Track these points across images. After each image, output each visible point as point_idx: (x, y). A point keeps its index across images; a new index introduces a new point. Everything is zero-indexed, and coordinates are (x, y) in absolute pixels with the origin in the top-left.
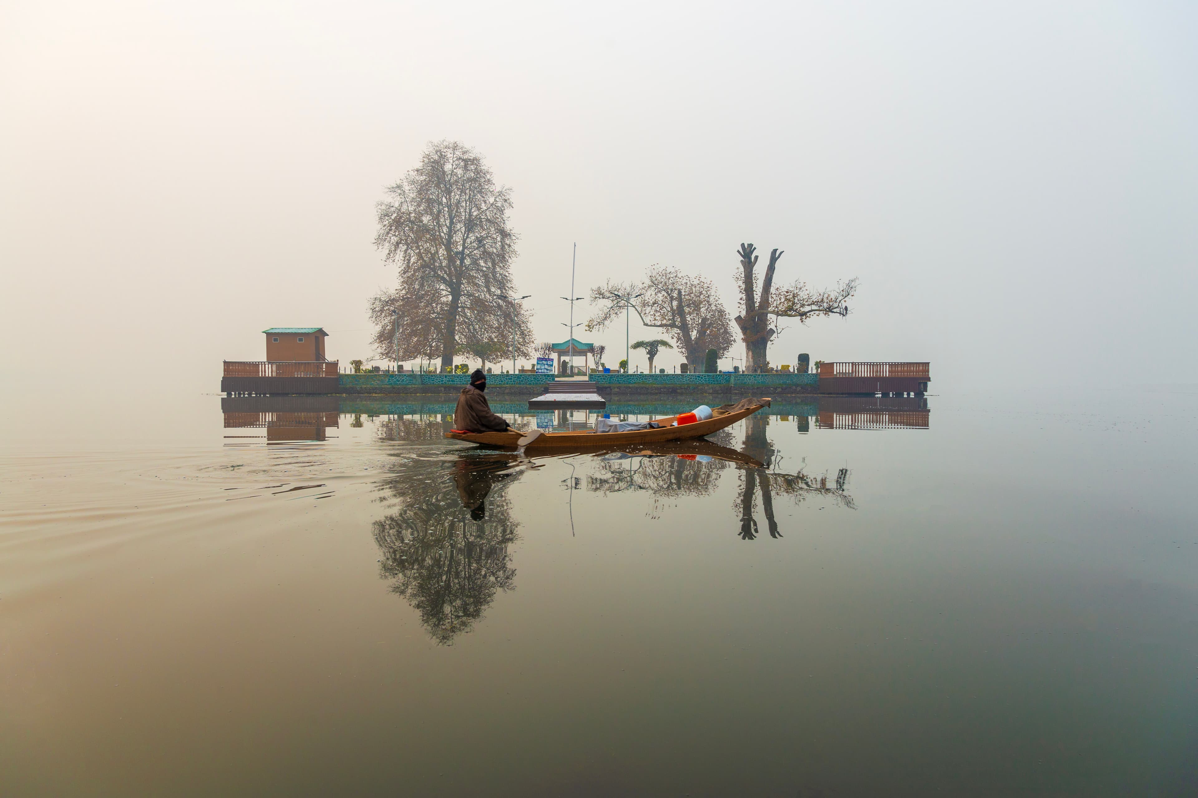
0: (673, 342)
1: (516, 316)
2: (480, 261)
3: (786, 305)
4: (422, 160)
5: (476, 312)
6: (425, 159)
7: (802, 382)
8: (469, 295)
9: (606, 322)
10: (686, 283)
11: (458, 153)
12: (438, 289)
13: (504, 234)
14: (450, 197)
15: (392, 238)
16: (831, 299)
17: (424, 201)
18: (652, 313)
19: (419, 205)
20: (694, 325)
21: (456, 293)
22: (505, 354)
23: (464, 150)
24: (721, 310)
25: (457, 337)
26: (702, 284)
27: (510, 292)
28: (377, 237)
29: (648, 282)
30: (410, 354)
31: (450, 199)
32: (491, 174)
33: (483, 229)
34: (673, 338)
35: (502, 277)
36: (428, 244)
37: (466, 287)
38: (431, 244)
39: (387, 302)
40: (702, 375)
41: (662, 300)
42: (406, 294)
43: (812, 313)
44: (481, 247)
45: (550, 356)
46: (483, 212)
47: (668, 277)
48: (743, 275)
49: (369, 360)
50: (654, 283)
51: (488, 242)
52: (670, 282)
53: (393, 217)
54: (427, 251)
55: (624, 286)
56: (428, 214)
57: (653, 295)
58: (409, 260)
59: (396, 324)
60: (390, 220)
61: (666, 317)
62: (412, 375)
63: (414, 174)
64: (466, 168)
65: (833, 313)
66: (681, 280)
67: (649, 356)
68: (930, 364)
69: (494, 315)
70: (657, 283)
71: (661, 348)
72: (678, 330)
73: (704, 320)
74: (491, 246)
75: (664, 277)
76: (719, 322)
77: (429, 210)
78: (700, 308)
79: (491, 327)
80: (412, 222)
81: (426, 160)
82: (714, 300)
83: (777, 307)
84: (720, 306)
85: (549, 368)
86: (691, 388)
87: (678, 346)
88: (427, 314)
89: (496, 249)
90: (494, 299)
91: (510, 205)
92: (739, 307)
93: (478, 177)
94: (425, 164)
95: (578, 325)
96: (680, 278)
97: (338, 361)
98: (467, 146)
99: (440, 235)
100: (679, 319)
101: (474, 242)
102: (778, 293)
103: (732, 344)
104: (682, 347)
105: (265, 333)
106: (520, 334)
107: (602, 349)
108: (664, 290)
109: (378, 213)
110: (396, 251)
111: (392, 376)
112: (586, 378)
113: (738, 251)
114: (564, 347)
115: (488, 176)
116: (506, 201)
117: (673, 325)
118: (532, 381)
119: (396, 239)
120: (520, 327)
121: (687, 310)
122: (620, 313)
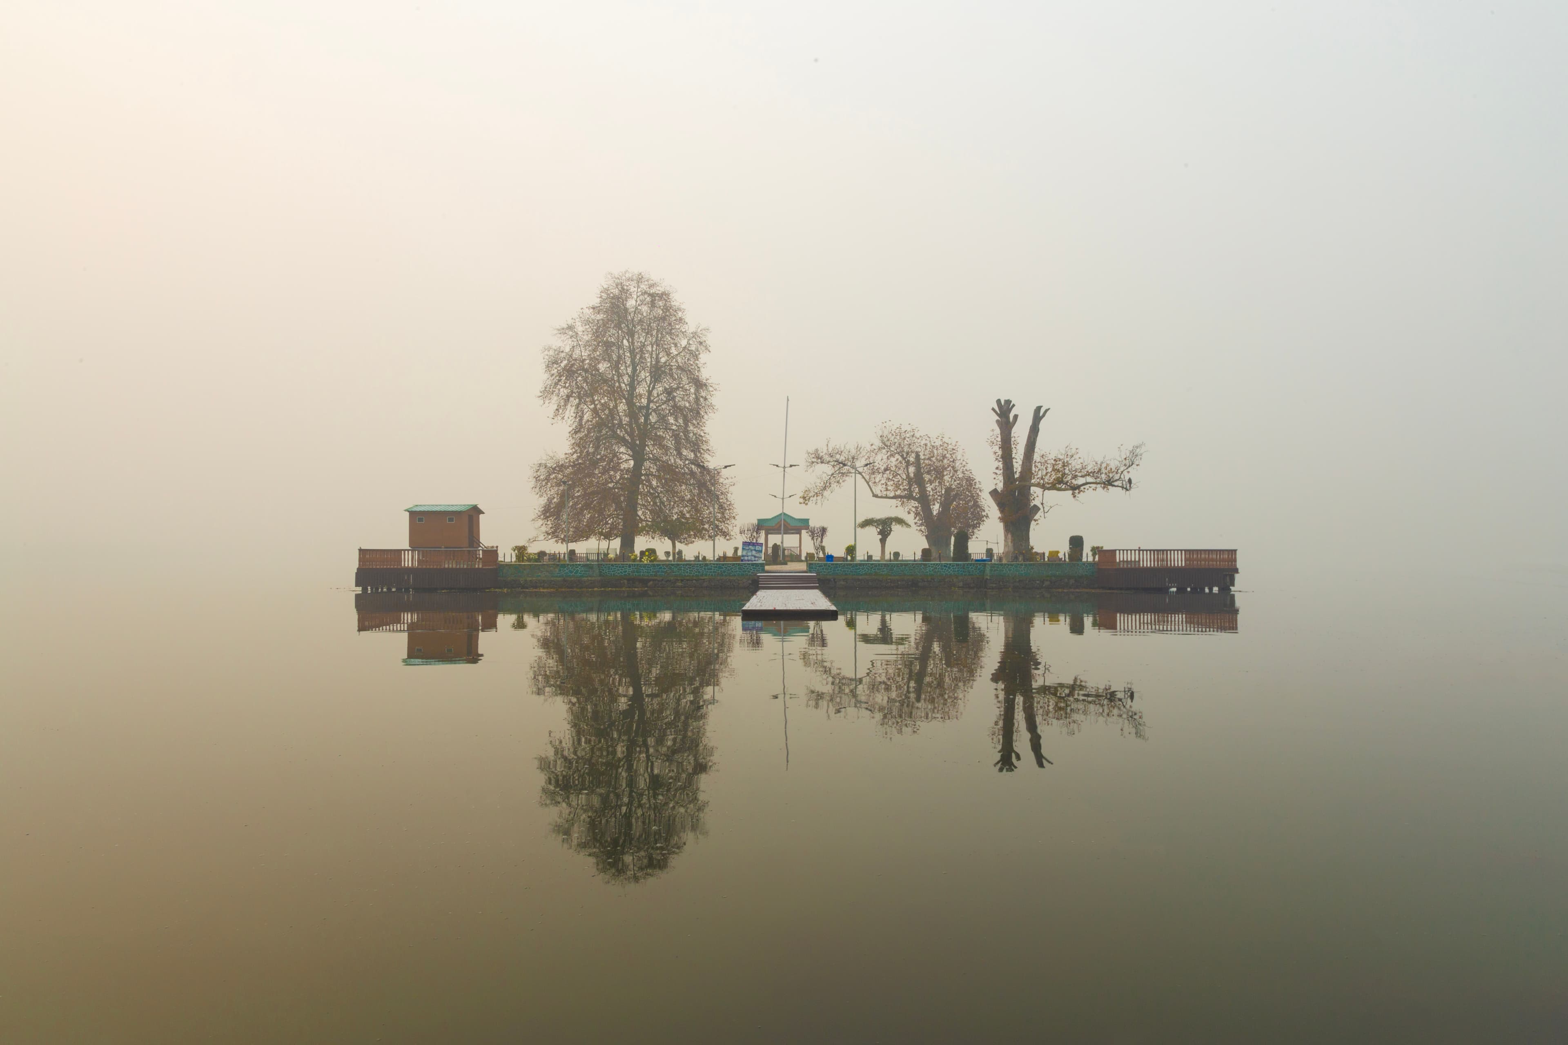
0: (910, 519)
1: (713, 485)
2: (669, 418)
3: (1054, 477)
4: (599, 296)
5: (663, 481)
6: (603, 294)
7: (1076, 573)
8: (655, 460)
9: (826, 493)
10: (926, 445)
11: (644, 287)
12: (617, 452)
13: (699, 385)
14: (633, 340)
15: (562, 390)
16: (1111, 469)
17: (600, 344)
18: (883, 482)
19: (594, 350)
20: (936, 496)
21: (639, 457)
22: (699, 533)
23: (651, 282)
24: (970, 477)
25: (640, 513)
26: (946, 445)
27: (706, 456)
28: (543, 389)
29: (878, 443)
30: (581, 534)
31: (633, 343)
32: (683, 311)
33: (672, 378)
34: (909, 513)
35: (696, 437)
36: (606, 398)
37: (651, 449)
38: (610, 397)
39: (554, 469)
40: (950, 564)
41: (896, 466)
42: (577, 460)
43: (1087, 486)
44: (670, 400)
45: (759, 540)
46: (672, 357)
47: (903, 437)
48: (999, 439)
49: (531, 541)
50: (885, 445)
51: (679, 394)
52: (906, 442)
53: (563, 365)
54: (605, 406)
55: (848, 447)
56: (605, 360)
57: (885, 460)
58: (582, 418)
59: (564, 497)
60: (559, 369)
61: (901, 487)
62: (588, 565)
63: (589, 312)
64: (653, 304)
65: (1114, 488)
66: (919, 441)
67: (880, 537)
68: (1237, 552)
69: (686, 484)
70: (889, 444)
71: (895, 527)
72: (916, 503)
73: (949, 490)
74: (683, 399)
75: (898, 437)
76: (967, 493)
77: (607, 357)
78: (943, 476)
79: (682, 499)
80: (586, 371)
81: (604, 296)
82: (961, 466)
83: (1042, 479)
84: (968, 473)
85: (757, 555)
86: (935, 580)
87: (916, 523)
88: (603, 484)
89: (689, 403)
90: (686, 465)
91: (707, 349)
92: (995, 478)
93: (667, 316)
94: (603, 301)
95: (790, 496)
96: (918, 439)
97: (497, 547)
98: (654, 277)
99: (620, 387)
100: (917, 489)
101: (661, 394)
102: (1043, 461)
103: (983, 521)
104: (921, 525)
105: (408, 511)
106: (719, 508)
107: (824, 530)
108: (899, 453)
109: (545, 360)
110: (566, 406)
111: (564, 566)
112: (803, 566)
113: (993, 409)
114: (773, 524)
115: (680, 314)
116: (701, 343)
117: (910, 497)
118: (737, 571)
119: (565, 391)
120: (718, 499)
121: (927, 477)
122: (843, 481)
